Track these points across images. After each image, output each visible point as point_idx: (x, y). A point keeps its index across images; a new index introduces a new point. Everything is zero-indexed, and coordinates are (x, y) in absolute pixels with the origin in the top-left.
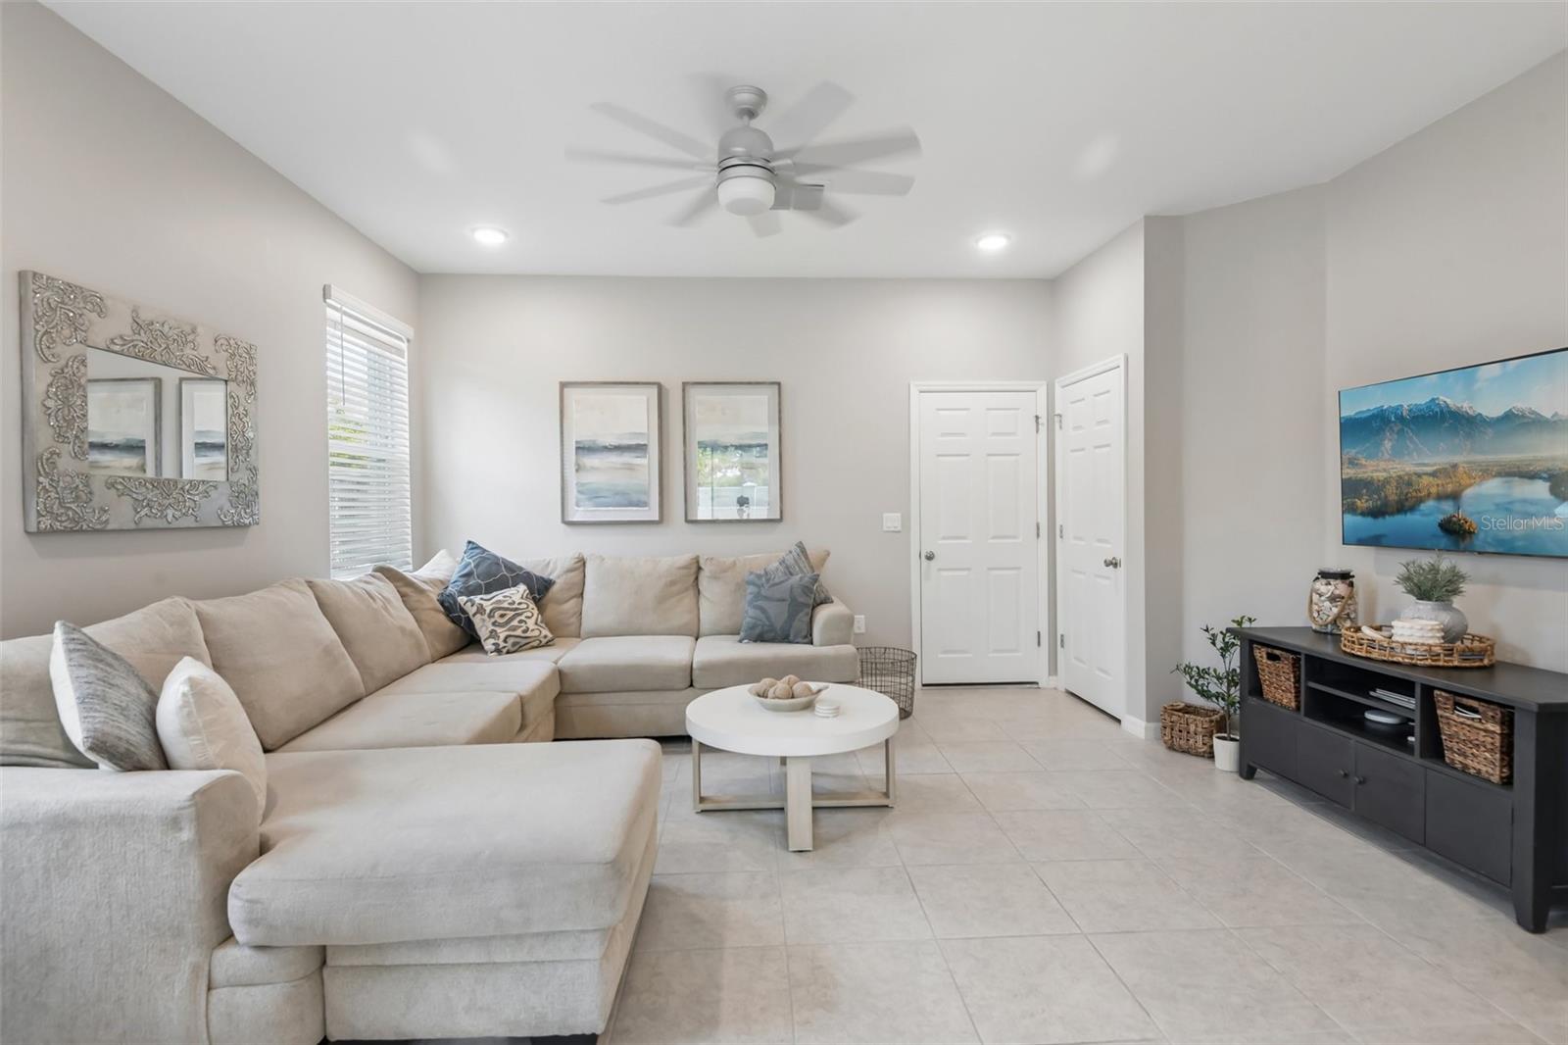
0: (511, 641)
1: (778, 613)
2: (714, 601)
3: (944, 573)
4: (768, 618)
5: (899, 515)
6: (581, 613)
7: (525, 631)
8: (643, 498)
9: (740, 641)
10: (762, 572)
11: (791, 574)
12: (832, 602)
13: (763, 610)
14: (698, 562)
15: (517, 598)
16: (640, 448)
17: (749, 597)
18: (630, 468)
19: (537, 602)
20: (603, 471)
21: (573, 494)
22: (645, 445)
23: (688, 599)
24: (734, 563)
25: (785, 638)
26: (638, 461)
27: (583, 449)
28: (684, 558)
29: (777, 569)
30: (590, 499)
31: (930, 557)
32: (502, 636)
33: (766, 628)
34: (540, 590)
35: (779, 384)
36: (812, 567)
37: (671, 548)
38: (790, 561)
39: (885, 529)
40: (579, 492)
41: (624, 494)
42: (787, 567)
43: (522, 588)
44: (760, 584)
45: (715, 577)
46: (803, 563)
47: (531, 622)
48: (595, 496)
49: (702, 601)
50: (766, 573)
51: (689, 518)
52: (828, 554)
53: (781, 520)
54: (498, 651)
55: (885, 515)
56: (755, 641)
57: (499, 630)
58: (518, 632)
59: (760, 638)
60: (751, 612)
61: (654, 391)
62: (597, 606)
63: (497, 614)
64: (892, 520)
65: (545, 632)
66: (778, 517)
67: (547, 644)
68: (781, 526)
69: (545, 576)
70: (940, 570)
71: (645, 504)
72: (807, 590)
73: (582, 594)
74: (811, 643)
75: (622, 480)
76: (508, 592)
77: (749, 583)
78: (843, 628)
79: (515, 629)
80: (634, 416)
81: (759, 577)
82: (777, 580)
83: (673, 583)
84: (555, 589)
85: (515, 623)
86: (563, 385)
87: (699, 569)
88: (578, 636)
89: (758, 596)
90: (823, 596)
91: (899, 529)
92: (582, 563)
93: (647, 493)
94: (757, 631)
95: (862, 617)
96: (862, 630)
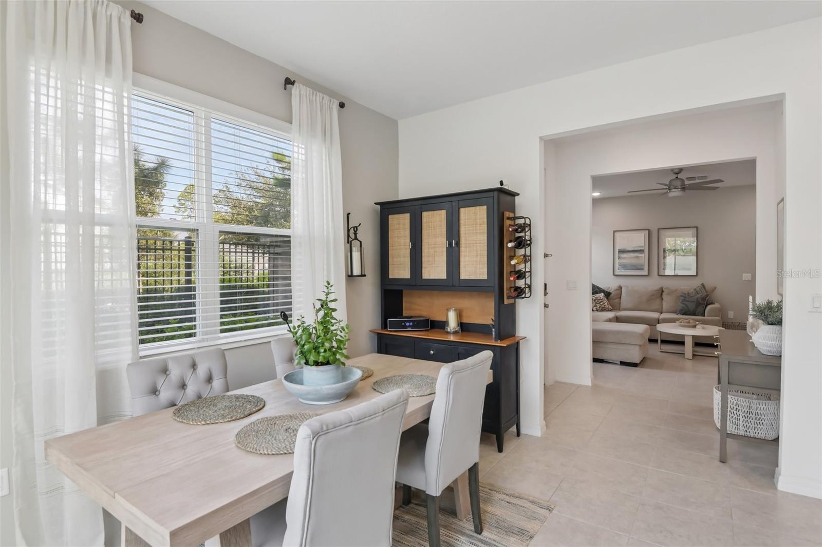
0: (601, 308)
1: (691, 306)
2: (668, 302)
4: (688, 307)
5: (750, 275)
6: (620, 304)
7: (605, 306)
8: (642, 267)
9: (677, 314)
10: (687, 293)
11: (698, 294)
12: (714, 304)
13: (686, 305)
14: (662, 289)
15: (602, 297)
16: (642, 251)
17: (681, 301)
18: (637, 257)
19: (607, 298)
20: (628, 259)
21: (617, 266)
22: (643, 250)
23: (658, 301)
24: (676, 290)
25: (694, 314)
26: (641, 255)
27: (621, 252)
28: (657, 287)
29: (693, 292)
30: (623, 268)
32: (598, 307)
33: (687, 310)
34: (608, 294)
35: (697, 227)
36: (707, 292)
37: (652, 284)
38: (698, 289)
39: (744, 279)
40: (619, 265)
41: (634, 266)
42: (697, 292)
43: (603, 294)
44: (685, 297)
45: (668, 294)
46: (703, 290)
47: (606, 303)
48: (625, 267)
49: (664, 302)
50: (688, 293)
51: (660, 274)
52: (715, 288)
53: (697, 275)
54: (597, 310)
55: (744, 274)
56: (682, 315)
57: (597, 305)
58: (603, 306)
59: (684, 314)
60: (682, 305)
61: (647, 232)
62: (625, 300)
63: (596, 300)
64: (746, 276)
65: (610, 307)
66: (695, 274)
67: (610, 311)
68: (697, 277)
69: (608, 291)
71: (643, 269)
72: (704, 299)
73: (620, 298)
74: (704, 316)
75: (634, 261)
76: (599, 295)
77: (681, 296)
78: (722, 312)
79: (602, 305)
80: (639, 240)
81: (685, 294)
82: (692, 295)
83: (653, 295)
84: (612, 295)
85: (602, 303)
86: (615, 232)
87: (663, 291)
88: (619, 310)
89: (684, 300)
90: (710, 302)
91: (750, 280)
92: (620, 288)
93: (643, 265)
94: (683, 311)
95: (732, 312)
96: (732, 317)
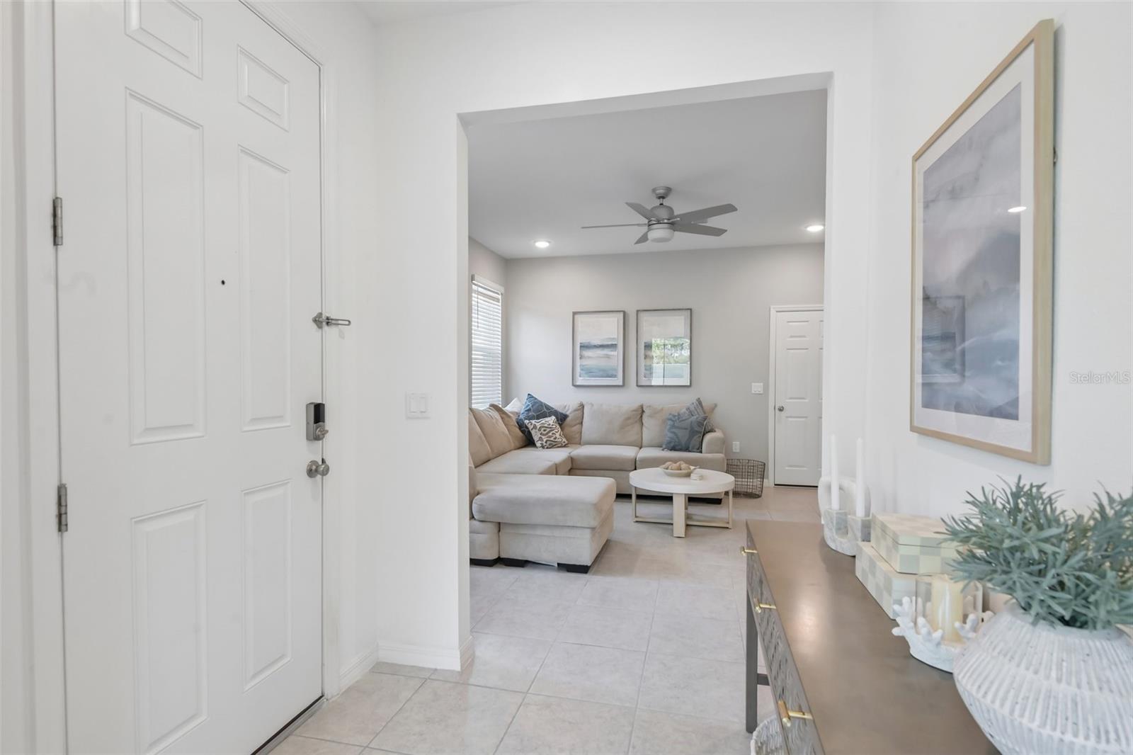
0: (548, 442)
1: (683, 436)
2: (651, 429)
3: (790, 419)
4: (678, 438)
5: (762, 384)
6: (581, 433)
7: (555, 438)
8: (614, 373)
9: (663, 450)
10: (676, 414)
11: (693, 415)
12: (715, 431)
13: (674, 433)
14: (642, 408)
15: (551, 423)
16: (613, 346)
17: (668, 427)
18: (608, 357)
19: (560, 425)
20: (594, 358)
21: (578, 370)
22: (616, 345)
23: (637, 426)
24: (662, 409)
25: (687, 450)
26: (612, 353)
27: (583, 347)
28: (635, 405)
29: (685, 413)
30: (586, 373)
31: (781, 410)
32: (545, 440)
33: (677, 443)
34: (562, 419)
35: (691, 310)
36: (705, 413)
37: (629, 399)
38: (692, 408)
39: (753, 392)
40: (582, 370)
41: (604, 370)
42: (691, 412)
43: (553, 418)
44: (675, 420)
45: (651, 416)
46: (700, 410)
47: (558, 434)
48: (589, 372)
49: (644, 429)
50: (679, 414)
51: (640, 384)
52: (716, 405)
53: (690, 386)
54: (543, 447)
55: (753, 384)
56: (671, 450)
57: (543, 437)
58: (552, 439)
59: (673, 449)
60: (670, 435)
61: (621, 315)
62: (590, 427)
63: (542, 429)
64: (757, 387)
65: (564, 440)
66: (689, 384)
67: (565, 446)
68: (690, 389)
69: (564, 412)
70: (787, 417)
71: (615, 376)
72: (700, 424)
73: (582, 423)
74: (701, 452)
75: (603, 363)
76: (547, 419)
77: (671, 419)
78: (724, 444)
79: (550, 437)
80: (609, 328)
81: (674, 416)
82: (684, 418)
83: (628, 418)
84: (568, 419)
85: (550, 434)
86: (575, 313)
87: (643, 411)
88: (580, 444)
89: (673, 426)
90: (710, 428)
91: (761, 392)
92: (582, 406)
93: (616, 370)
94: (672, 445)
95: (738, 443)
96: (738, 451)
